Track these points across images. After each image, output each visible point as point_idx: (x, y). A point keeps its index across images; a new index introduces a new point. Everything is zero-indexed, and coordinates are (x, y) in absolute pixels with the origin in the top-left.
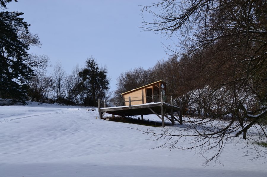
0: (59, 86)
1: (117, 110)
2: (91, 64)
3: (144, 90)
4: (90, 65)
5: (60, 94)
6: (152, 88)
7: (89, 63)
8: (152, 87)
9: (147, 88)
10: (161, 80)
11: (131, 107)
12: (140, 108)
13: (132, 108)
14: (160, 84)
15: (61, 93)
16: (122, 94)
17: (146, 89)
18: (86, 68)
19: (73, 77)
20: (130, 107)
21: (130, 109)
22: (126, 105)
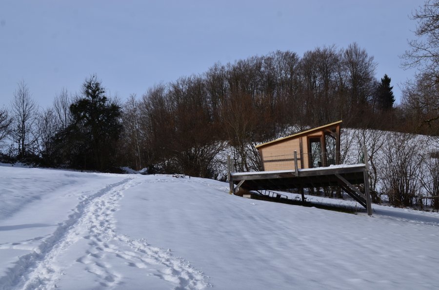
0: (23, 131)
1: (268, 178)
2: (93, 90)
3: (305, 139)
4: (90, 91)
5: (25, 145)
6: (321, 136)
7: (89, 87)
8: (320, 133)
9: (311, 135)
10: (341, 121)
11: (299, 172)
12: (318, 174)
13: (302, 175)
14: (338, 128)
15: (27, 144)
16: (259, 145)
17: (308, 138)
18: (84, 97)
19: (55, 113)
20: (297, 172)
21: (297, 176)
22: (265, 168)
